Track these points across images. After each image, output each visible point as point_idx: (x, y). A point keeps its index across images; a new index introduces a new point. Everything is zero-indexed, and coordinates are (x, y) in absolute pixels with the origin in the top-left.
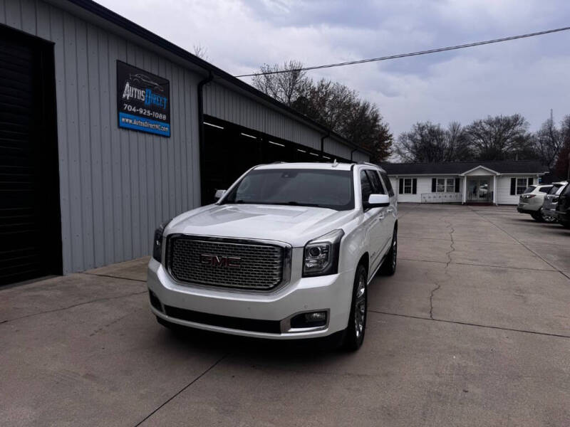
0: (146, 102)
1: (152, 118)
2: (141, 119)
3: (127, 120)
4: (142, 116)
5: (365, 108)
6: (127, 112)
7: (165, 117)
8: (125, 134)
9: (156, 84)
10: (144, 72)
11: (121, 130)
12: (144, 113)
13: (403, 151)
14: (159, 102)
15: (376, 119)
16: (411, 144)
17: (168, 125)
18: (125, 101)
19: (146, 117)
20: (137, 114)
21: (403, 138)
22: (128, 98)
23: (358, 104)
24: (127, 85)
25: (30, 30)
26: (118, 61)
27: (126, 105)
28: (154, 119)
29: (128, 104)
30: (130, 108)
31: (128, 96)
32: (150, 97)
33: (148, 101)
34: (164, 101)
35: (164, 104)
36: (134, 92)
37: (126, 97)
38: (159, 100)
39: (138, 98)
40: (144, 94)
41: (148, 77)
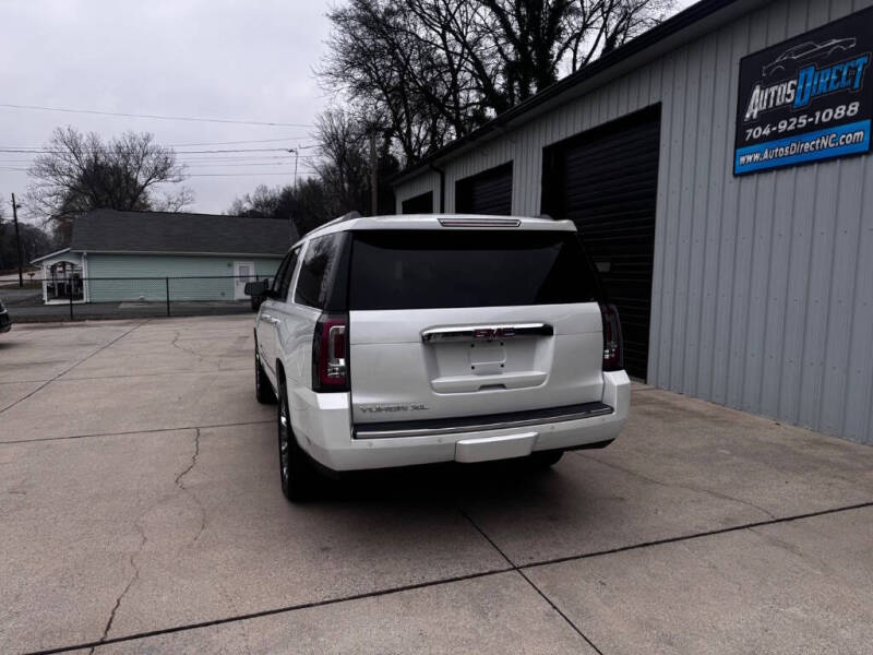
0: (798, 101)
1: (810, 128)
2: (782, 141)
3: (750, 158)
4: (787, 134)
6: (753, 142)
7: (855, 107)
9: (834, 41)
11: (740, 178)
12: (791, 127)
17: (867, 122)
19: (797, 132)
20: (775, 136)
22: (755, 116)
24: (757, 91)
26: (742, 59)
27: (751, 131)
28: (822, 126)
29: (754, 126)
30: (756, 133)
31: (756, 111)
32: (808, 85)
33: (803, 95)
34: (856, 69)
35: (854, 77)
36: (769, 96)
37: (751, 116)
38: (839, 73)
39: (778, 103)
40: (793, 87)
41: (811, 43)
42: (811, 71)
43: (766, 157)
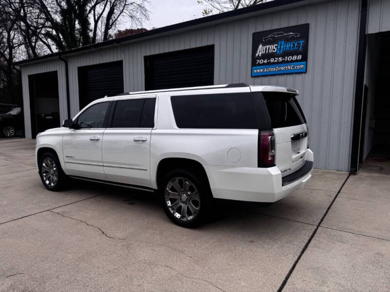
0: (278, 52)
1: (283, 62)
2: (272, 66)
3: (258, 71)
4: (274, 63)
6: (259, 65)
7: (300, 57)
9: (291, 33)
11: (254, 78)
12: (276, 61)
14: (294, 47)
17: (305, 62)
19: (278, 63)
20: (269, 64)
22: (260, 55)
24: (261, 46)
25: (204, 43)
26: (253, 34)
27: (258, 61)
28: (288, 62)
29: (260, 59)
30: (261, 61)
31: (260, 54)
32: (282, 47)
33: (280, 50)
34: (300, 44)
35: (299, 47)
36: (266, 48)
37: (259, 55)
38: (294, 45)
39: (270, 51)
40: (276, 47)
41: (282, 32)
42: (283, 42)
43: (265, 71)
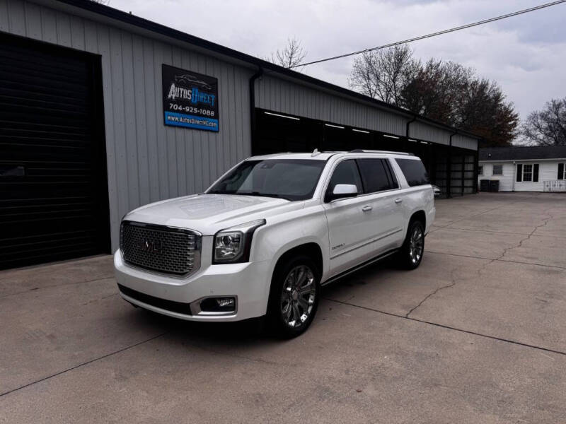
0: (193, 100)
1: (199, 115)
2: (188, 116)
3: (173, 119)
4: (189, 113)
5: (484, 87)
6: (173, 110)
7: (213, 113)
8: (171, 131)
9: (203, 83)
10: (190, 73)
11: (167, 127)
12: (191, 111)
13: (533, 133)
14: (207, 100)
15: (498, 98)
16: (544, 125)
17: (216, 120)
18: (171, 101)
19: (193, 114)
20: (183, 112)
21: (533, 117)
22: (173, 98)
23: (476, 83)
24: (173, 86)
25: (78, 45)
26: (163, 65)
27: (172, 105)
28: (202, 116)
29: (174, 103)
30: (175, 107)
31: (174, 96)
32: (196, 95)
33: (195, 99)
34: (211, 98)
35: (211, 101)
36: (180, 91)
37: (172, 97)
38: (207, 97)
39: (184, 97)
40: (190, 93)
41: (194, 77)
43: (181, 120)
